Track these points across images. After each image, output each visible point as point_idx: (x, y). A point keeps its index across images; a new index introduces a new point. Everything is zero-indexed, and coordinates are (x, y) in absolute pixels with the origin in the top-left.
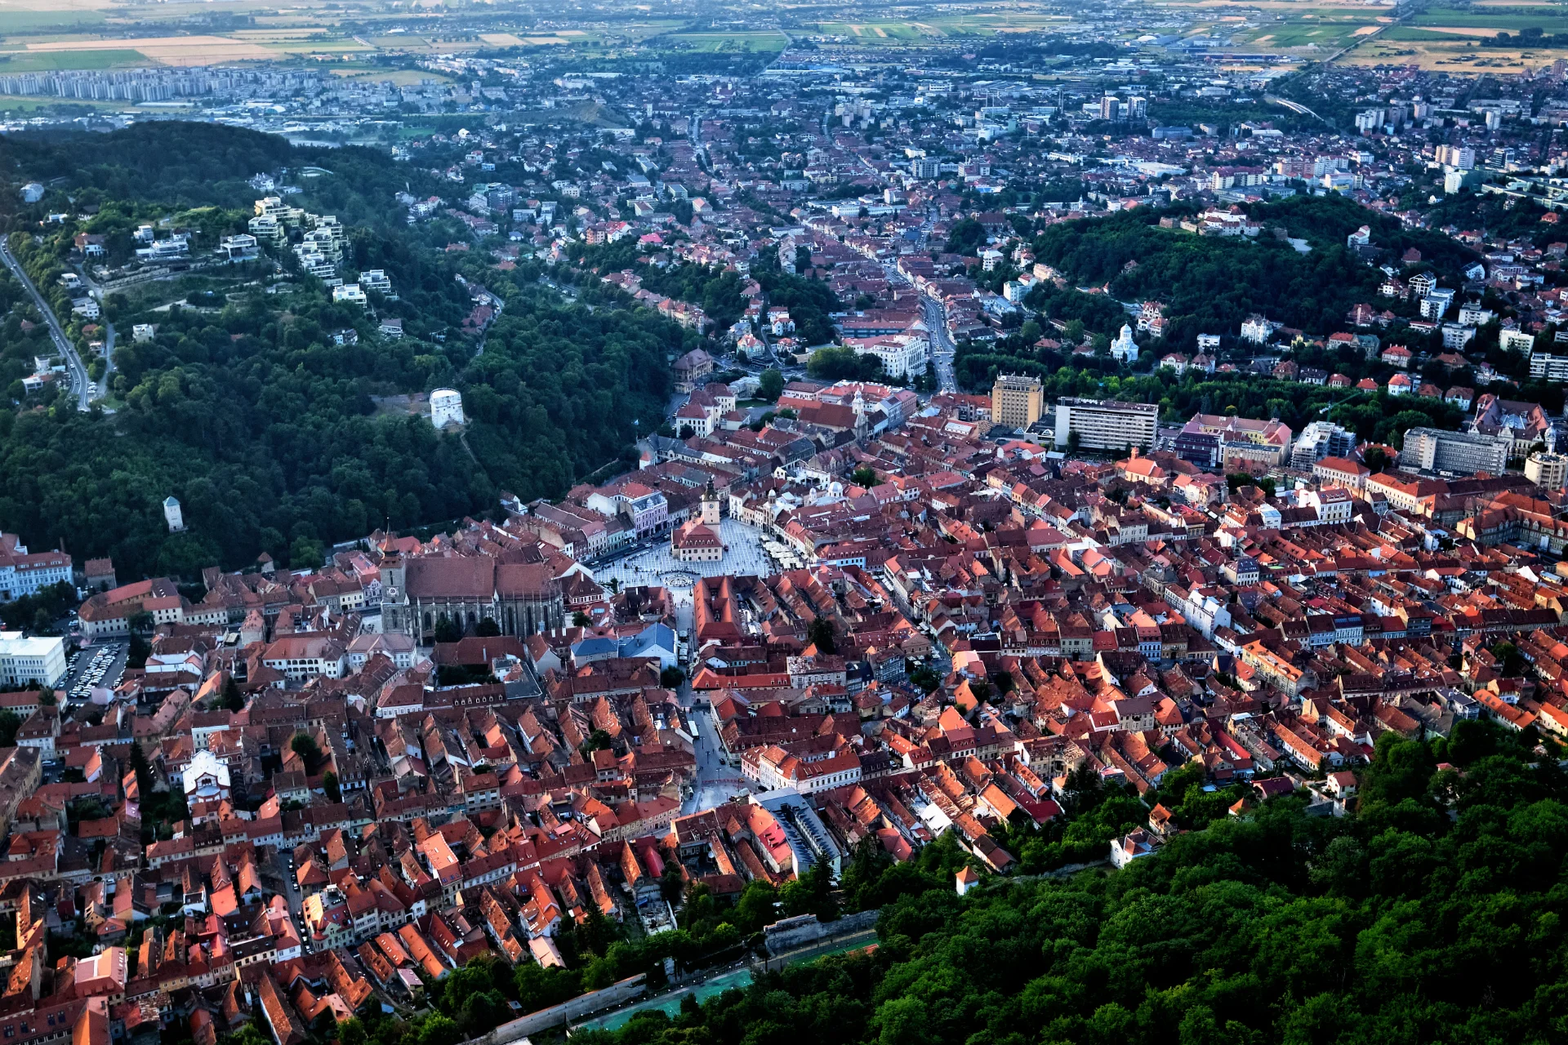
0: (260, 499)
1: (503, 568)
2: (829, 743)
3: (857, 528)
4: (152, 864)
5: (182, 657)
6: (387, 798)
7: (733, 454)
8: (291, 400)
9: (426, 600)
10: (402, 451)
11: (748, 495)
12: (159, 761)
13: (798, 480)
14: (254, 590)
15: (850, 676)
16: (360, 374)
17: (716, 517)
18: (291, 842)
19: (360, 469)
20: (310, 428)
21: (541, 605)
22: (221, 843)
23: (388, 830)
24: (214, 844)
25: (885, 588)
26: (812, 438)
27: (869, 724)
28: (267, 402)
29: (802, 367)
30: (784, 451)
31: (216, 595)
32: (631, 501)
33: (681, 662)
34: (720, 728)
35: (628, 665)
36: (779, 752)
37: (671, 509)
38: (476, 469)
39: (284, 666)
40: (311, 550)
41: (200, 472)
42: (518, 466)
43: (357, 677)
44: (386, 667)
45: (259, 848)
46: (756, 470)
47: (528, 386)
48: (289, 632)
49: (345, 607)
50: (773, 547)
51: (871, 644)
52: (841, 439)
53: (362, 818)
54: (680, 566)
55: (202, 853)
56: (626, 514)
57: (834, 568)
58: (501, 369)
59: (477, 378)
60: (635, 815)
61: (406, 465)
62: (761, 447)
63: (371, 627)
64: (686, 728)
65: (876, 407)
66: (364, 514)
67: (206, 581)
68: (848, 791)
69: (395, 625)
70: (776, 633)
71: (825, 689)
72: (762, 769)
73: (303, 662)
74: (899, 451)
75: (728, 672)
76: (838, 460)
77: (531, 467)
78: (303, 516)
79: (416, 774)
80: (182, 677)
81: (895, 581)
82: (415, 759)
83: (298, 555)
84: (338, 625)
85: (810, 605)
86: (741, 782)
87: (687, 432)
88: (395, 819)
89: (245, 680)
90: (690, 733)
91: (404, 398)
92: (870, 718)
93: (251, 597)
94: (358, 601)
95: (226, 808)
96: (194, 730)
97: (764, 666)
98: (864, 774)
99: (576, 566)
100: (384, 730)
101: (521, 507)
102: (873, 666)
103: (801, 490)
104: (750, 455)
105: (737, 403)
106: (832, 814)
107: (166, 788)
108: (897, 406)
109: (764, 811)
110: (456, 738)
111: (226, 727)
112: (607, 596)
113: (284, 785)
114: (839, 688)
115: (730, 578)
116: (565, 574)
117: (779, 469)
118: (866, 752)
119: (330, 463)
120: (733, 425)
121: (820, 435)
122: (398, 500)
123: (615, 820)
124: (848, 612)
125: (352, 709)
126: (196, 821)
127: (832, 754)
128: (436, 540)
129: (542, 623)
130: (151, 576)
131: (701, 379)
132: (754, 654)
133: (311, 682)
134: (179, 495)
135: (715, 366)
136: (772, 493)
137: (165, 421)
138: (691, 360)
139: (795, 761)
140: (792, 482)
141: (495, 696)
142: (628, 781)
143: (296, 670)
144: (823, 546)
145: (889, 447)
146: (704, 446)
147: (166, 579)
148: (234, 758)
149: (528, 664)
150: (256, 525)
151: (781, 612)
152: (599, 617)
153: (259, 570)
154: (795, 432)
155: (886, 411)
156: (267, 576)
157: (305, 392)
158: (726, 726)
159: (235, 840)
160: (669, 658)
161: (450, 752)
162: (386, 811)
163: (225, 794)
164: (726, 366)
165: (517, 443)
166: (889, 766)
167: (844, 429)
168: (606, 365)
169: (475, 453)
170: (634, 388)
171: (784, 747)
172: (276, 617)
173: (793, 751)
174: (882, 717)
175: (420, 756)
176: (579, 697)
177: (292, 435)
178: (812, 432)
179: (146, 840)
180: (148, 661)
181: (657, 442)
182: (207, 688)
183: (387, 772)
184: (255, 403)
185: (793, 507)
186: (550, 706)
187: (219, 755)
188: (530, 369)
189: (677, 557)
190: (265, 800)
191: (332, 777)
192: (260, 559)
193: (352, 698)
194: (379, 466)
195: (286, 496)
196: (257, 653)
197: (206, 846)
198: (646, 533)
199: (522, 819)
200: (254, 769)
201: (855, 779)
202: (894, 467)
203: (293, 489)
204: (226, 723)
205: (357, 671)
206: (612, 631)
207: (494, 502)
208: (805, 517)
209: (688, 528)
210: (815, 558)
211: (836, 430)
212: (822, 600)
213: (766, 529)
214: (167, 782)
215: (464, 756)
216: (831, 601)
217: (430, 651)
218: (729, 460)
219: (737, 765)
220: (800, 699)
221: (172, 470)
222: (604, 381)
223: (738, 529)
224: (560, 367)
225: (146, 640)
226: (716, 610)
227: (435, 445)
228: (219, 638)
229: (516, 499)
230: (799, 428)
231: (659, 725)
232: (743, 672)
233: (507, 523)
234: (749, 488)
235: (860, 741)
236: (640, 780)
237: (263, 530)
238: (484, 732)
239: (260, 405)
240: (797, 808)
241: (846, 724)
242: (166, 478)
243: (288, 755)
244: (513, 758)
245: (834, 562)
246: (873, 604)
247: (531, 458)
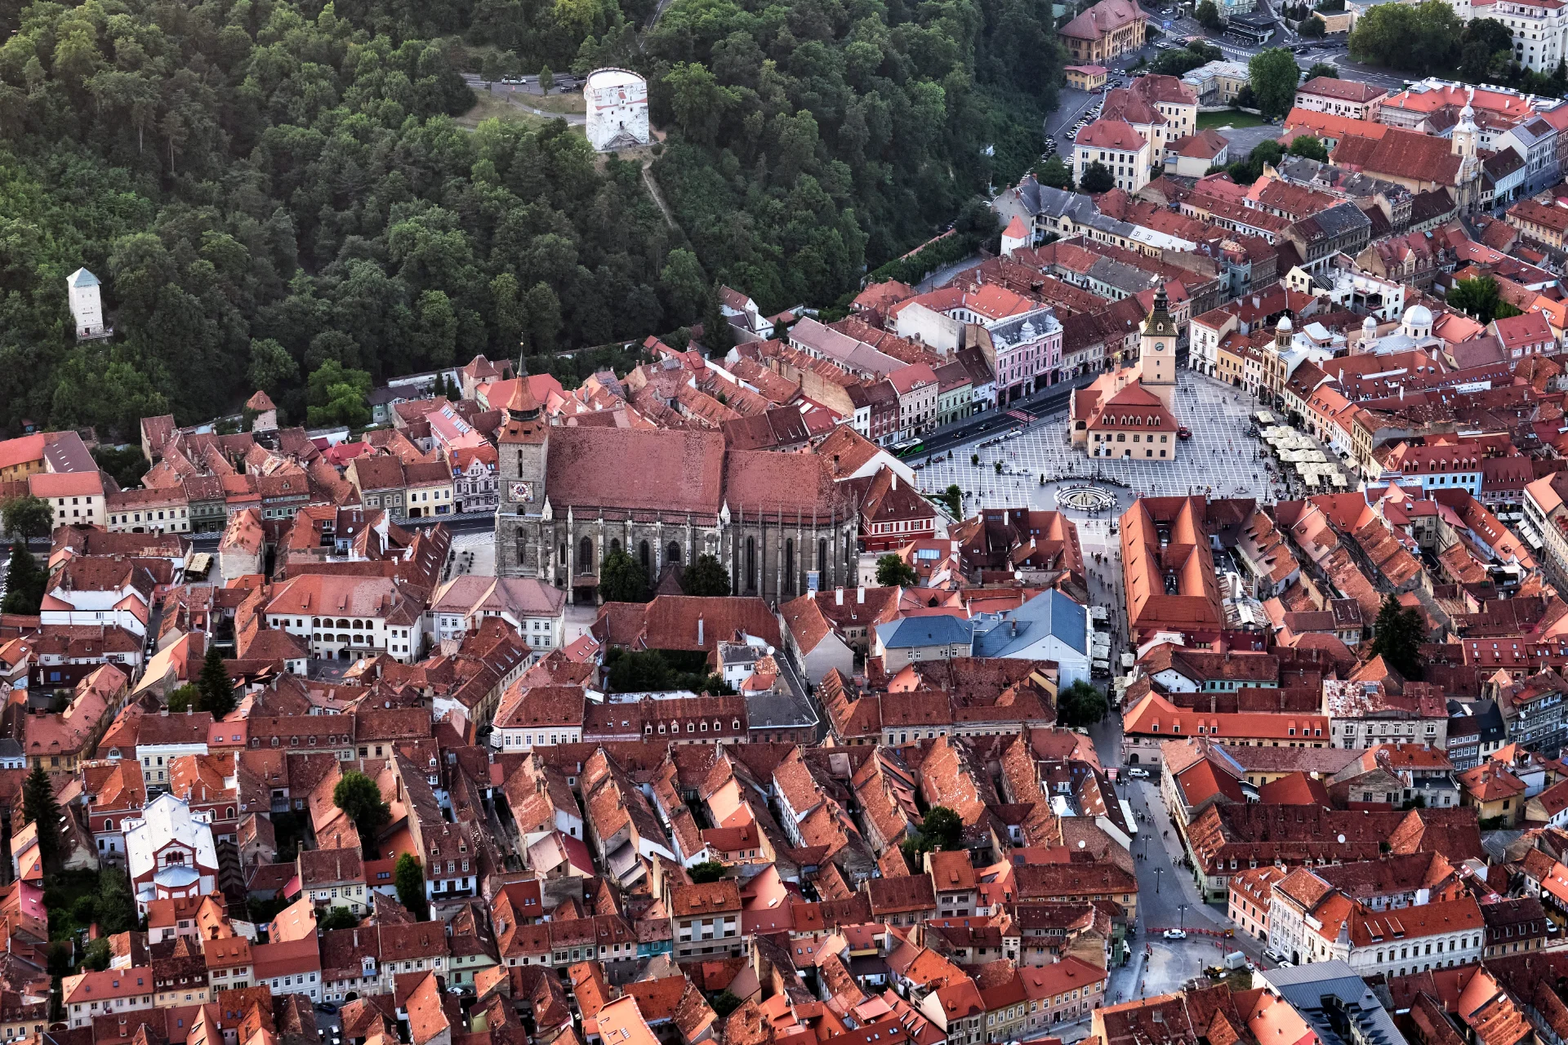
0: (251, 279)
1: (741, 456)
2: (1415, 872)
3: (1464, 409)
4: (73, 1015)
5: (108, 598)
6: (522, 918)
7: (1197, 231)
8: (311, 78)
9: (586, 512)
10: (527, 196)
11: (1232, 323)
12: (76, 807)
13: (1335, 296)
14: (241, 469)
15: (1454, 729)
16: (445, 30)
17: (1168, 371)
18: (336, 992)
19: (445, 229)
20: (346, 137)
21: (814, 536)
22: (205, 983)
23: (525, 983)
24: (191, 985)
25: (1525, 543)
26: (1363, 204)
27: (1498, 836)
28: (262, 80)
29: (1336, 42)
30: (1303, 229)
31: (167, 474)
32: (989, 324)
33: (1097, 673)
34: (1184, 820)
35: (993, 674)
36: (1312, 881)
37: (1069, 346)
38: (675, 240)
39: (307, 629)
40: (347, 392)
41: (136, 219)
42: (756, 236)
43: (450, 663)
44: (506, 646)
45: (278, 1000)
46: (1244, 269)
47: (780, 68)
48: (313, 559)
49: (415, 512)
50: (1283, 437)
51: (1498, 664)
52: (1425, 207)
53: (472, 953)
54: (1086, 469)
55: (167, 1001)
56: (977, 350)
57: (1416, 493)
58: (726, 30)
59: (678, 49)
60: (1017, 992)
61: (535, 225)
62: (1254, 218)
63: (469, 558)
64: (1116, 817)
65: (1501, 141)
66: (452, 321)
67: (146, 444)
68: (1459, 978)
69: (521, 558)
70: (1298, 624)
71: (1406, 753)
72: (1275, 916)
73: (343, 624)
74: (1552, 240)
75: (1198, 703)
76: (1420, 256)
77: (781, 240)
78: (332, 321)
79: (574, 871)
80: (110, 639)
81: (1547, 527)
82: (569, 840)
83: (324, 399)
84: (409, 553)
85: (1365, 570)
86: (1227, 939)
87: (1098, 180)
88: (534, 961)
89: (232, 653)
90: (1124, 828)
91: (529, 84)
92: (1496, 823)
93: (236, 482)
94: (442, 501)
95: (210, 915)
96: (142, 751)
97: (1274, 696)
98: (1490, 942)
99: (882, 458)
100: (507, 776)
101: (760, 322)
102: (1505, 711)
103: (1345, 317)
104: (1233, 235)
105: (1201, 116)
106: (1424, 1023)
107: (92, 864)
108: (1548, 140)
109: (1286, 1008)
110: (649, 801)
111: (202, 749)
112: (940, 525)
113: (322, 871)
114: (1435, 756)
115: (1198, 502)
116: (859, 473)
117: (1296, 271)
118: (1494, 898)
119: (384, 211)
120: (1193, 166)
121: (1380, 199)
122: (518, 297)
123: (977, 999)
124: (1446, 590)
125: (441, 729)
126: (155, 936)
127: (1422, 897)
128: (593, 383)
129: (813, 574)
130: (42, 426)
131: (1118, 61)
132: (1253, 669)
133: (361, 666)
134: (97, 264)
135: (1150, 33)
136: (1284, 323)
137: (69, 112)
138: (1101, 18)
139: (1343, 906)
140: (1323, 300)
141: (726, 720)
142: (1002, 920)
143: (329, 637)
144: (1393, 443)
145: (1530, 231)
146: (1132, 211)
147: (72, 435)
148: (219, 812)
149: (786, 654)
150: (240, 332)
151: (1305, 581)
152: (930, 566)
153: (248, 427)
154: (1326, 188)
155: (1522, 150)
156: (264, 439)
157: (337, 65)
158: (1197, 817)
159: (229, 980)
160: (1075, 667)
161: (643, 833)
162: (519, 944)
163: (208, 885)
164: (1176, 34)
165: (754, 189)
166: (1543, 932)
167: (1432, 187)
168: (935, 29)
169: (669, 204)
170: (984, 76)
171: (1322, 874)
172: (287, 524)
173: (1343, 883)
174: (1523, 823)
175: (579, 836)
176: (894, 735)
177: (312, 151)
178: (1362, 190)
179: (60, 967)
180: (46, 602)
181: (1036, 199)
182: (159, 667)
183: (515, 862)
184: (239, 81)
185: (1328, 356)
186: (837, 750)
187: (195, 804)
188: (784, 33)
189: (1081, 447)
190: (283, 904)
191: (412, 863)
192: (251, 404)
193: (443, 706)
194: (482, 223)
195: (300, 277)
196: (254, 599)
197: (177, 987)
198: (1015, 391)
199: (789, 981)
200: (262, 837)
201: (1471, 952)
202: (1540, 277)
203: (313, 264)
204: (203, 739)
205: (449, 649)
206: (955, 601)
207: (706, 309)
208: (1353, 377)
209: (1108, 387)
210: (1374, 469)
211: (1413, 187)
212: (1390, 560)
213: (1266, 397)
214: (93, 851)
215: (665, 839)
216: (1408, 565)
217: (589, 615)
218: (1191, 246)
219: (1218, 901)
220: (1351, 772)
221: (82, 211)
222: (930, 63)
223: (1206, 394)
224: (842, 31)
225: (38, 556)
226: (1168, 570)
227: (592, 186)
228: (178, 563)
229: (751, 306)
230: (1334, 178)
231: (1061, 807)
232: (1228, 705)
233: (733, 355)
234: (1234, 309)
235: (1482, 873)
236: (1028, 920)
237: (256, 344)
238: (704, 795)
239: (249, 85)
240: (1354, 1007)
241: (1451, 835)
242: (72, 229)
243: (326, 815)
244: (767, 851)
245: (1419, 480)
246: (1501, 577)
247: (783, 220)
